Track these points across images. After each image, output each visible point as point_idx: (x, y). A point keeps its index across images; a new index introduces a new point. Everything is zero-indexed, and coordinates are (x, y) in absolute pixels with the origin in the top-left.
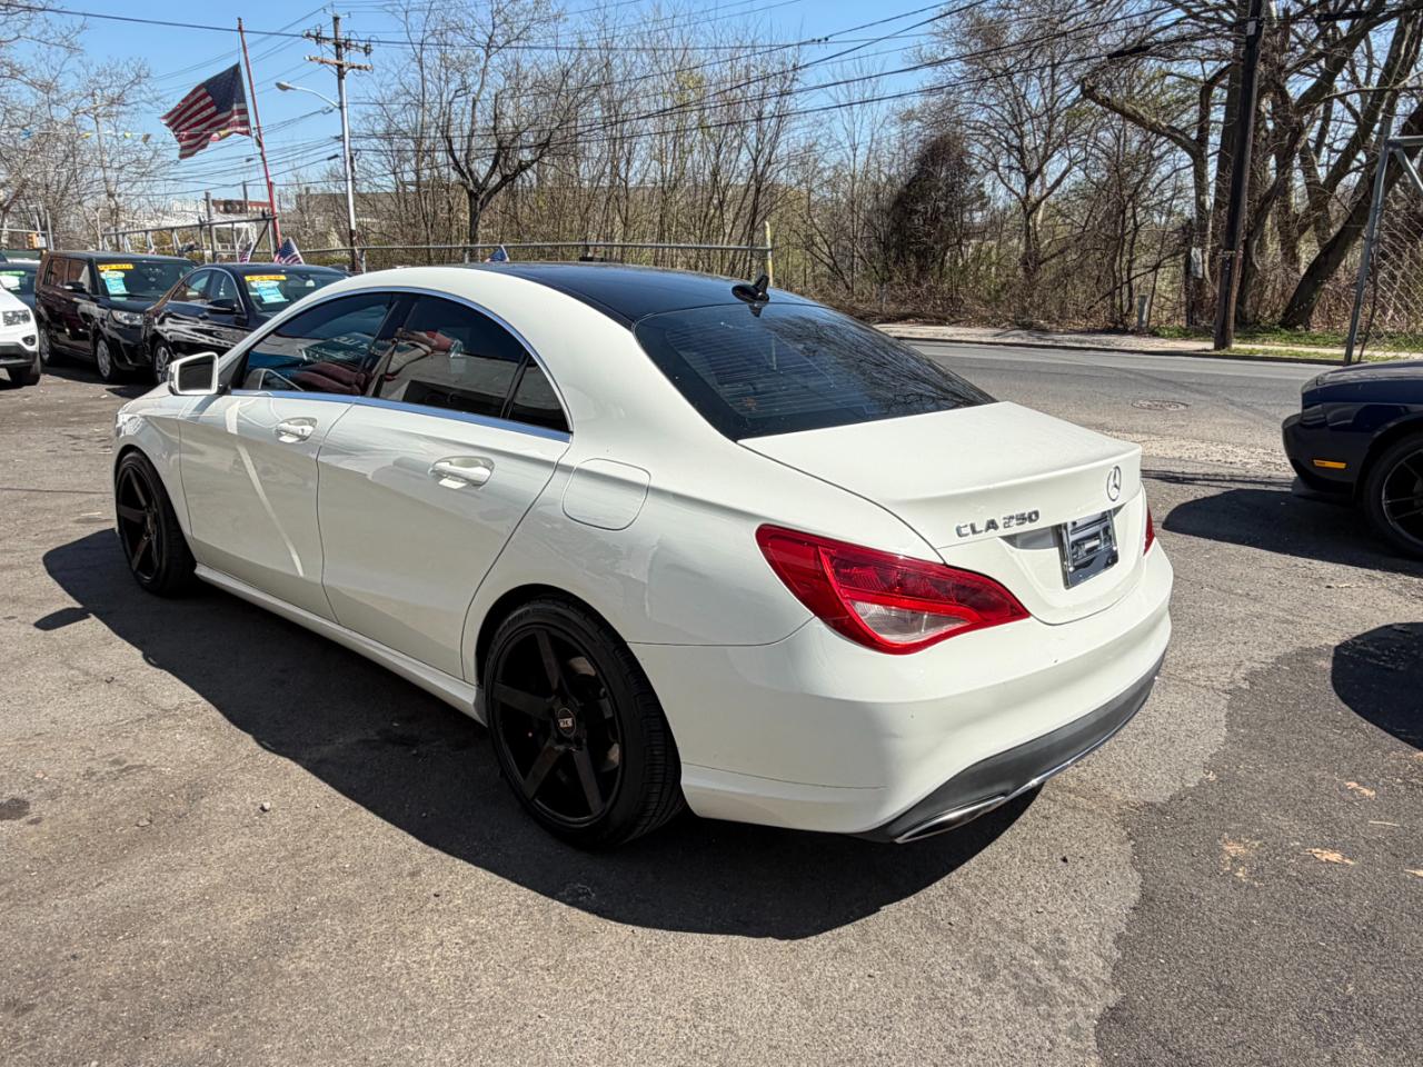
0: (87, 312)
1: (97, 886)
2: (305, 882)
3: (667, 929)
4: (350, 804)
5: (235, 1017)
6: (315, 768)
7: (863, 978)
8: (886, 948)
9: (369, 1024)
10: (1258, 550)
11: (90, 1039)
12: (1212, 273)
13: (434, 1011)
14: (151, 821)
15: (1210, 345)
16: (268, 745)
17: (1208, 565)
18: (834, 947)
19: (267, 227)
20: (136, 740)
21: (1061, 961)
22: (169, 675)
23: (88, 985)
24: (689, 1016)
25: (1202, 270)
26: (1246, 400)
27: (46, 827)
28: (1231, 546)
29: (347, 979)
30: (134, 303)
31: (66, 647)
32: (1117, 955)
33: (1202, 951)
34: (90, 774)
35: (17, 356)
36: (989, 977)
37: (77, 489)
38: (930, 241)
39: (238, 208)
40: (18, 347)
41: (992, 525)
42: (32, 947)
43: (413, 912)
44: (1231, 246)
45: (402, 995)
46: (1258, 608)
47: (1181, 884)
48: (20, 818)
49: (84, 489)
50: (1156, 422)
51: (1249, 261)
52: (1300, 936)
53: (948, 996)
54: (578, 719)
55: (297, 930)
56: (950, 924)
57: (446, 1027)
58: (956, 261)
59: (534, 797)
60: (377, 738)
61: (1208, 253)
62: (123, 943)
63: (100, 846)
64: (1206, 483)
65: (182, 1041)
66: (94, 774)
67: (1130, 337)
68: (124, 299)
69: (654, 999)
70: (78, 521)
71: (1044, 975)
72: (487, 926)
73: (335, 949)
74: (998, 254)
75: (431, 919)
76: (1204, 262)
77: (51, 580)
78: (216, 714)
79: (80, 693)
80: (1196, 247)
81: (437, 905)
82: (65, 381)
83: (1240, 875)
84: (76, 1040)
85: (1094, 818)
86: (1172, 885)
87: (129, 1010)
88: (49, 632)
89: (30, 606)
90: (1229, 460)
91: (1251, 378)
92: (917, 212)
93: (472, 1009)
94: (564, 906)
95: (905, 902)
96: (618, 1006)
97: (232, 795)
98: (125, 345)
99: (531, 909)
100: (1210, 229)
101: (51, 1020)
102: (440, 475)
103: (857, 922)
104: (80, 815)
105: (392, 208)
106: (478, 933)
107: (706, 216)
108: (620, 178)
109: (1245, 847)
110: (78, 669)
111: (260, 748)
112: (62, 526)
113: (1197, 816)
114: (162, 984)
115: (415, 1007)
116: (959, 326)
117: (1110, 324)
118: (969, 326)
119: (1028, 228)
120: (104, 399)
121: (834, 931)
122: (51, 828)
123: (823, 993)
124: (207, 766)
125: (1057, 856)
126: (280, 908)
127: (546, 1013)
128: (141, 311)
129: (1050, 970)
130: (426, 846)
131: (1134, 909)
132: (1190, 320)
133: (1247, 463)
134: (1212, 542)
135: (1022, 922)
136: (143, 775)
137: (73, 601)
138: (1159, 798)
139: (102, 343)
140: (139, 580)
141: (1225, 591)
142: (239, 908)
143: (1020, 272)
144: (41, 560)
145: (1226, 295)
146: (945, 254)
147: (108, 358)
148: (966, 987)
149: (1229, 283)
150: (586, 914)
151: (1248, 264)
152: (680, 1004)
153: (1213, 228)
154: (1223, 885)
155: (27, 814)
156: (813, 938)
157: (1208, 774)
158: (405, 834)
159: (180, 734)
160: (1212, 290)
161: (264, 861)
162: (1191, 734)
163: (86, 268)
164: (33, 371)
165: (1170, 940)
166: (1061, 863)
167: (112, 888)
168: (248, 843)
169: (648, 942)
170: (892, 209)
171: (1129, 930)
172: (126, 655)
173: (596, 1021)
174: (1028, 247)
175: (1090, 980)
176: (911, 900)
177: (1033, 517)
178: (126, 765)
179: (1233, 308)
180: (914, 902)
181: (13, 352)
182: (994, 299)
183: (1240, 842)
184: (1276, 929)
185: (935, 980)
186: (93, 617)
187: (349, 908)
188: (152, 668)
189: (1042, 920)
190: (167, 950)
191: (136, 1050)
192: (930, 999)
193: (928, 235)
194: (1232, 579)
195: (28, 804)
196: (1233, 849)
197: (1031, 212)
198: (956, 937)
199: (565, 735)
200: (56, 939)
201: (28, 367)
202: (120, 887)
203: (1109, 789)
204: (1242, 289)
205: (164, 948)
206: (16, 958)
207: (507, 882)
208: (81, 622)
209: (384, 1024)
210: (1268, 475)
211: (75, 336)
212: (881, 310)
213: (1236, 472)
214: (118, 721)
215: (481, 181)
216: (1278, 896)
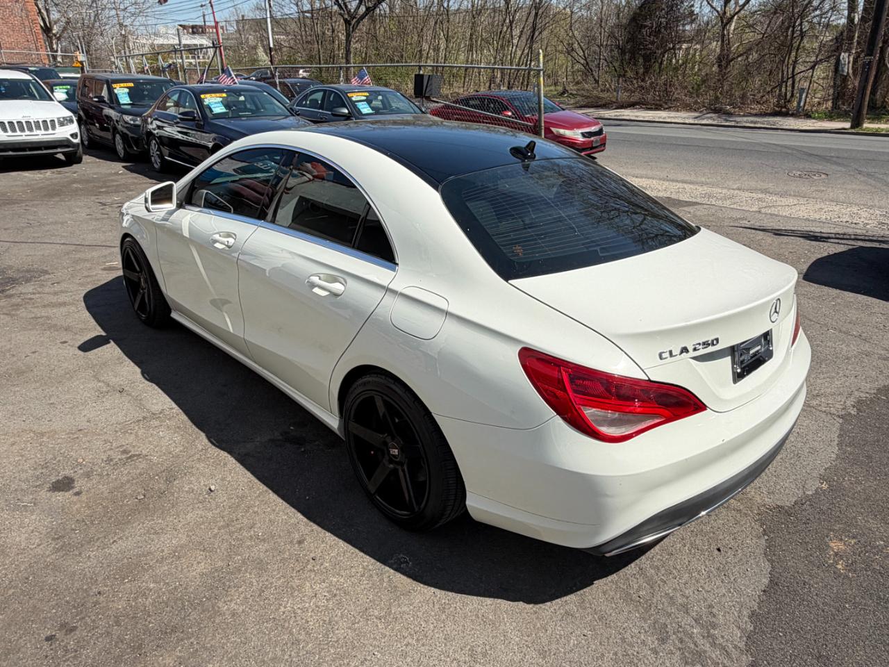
0: (107, 114)
1: (113, 543)
2: (234, 545)
3: (456, 592)
4: (263, 487)
5: (192, 643)
6: (242, 460)
7: (579, 636)
8: (596, 614)
9: (271, 653)
10: (870, 299)
11: (108, 653)
12: (855, 70)
13: (310, 645)
14: (145, 496)
15: (847, 125)
16: (215, 442)
17: (834, 311)
18: (562, 611)
19: (215, 52)
20: (137, 436)
21: (712, 631)
22: (156, 387)
23: (107, 614)
24: (467, 659)
25: (847, 69)
26: (870, 170)
27: (84, 497)
28: (852, 294)
29: (258, 618)
30: (136, 109)
31: (96, 365)
32: (750, 627)
33: (809, 628)
34: (110, 460)
35: (68, 146)
36: (663, 641)
37: (104, 244)
38: (653, 47)
39: (200, 30)
40: (68, 140)
41: (685, 350)
42: (76, 585)
43: (299, 571)
44: (870, 52)
45: (291, 633)
46: (867, 347)
47: (798, 572)
48: (69, 490)
49: (108, 244)
50: (804, 188)
51: (882, 61)
52: (879, 619)
53: (635, 654)
54: (402, 450)
55: (229, 580)
56: (639, 597)
57: (317, 658)
58: (671, 61)
59: (374, 494)
60: (281, 438)
61: (852, 56)
62: (127, 584)
63: (115, 512)
64: (837, 241)
65: (161, 658)
66: (111, 460)
67: (791, 118)
68: (129, 107)
69: (446, 645)
70: (104, 269)
71: (700, 641)
72: (344, 583)
73: (251, 596)
74: (701, 55)
75: (310, 577)
76: (849, 62)
77: (88, 314)
78: (184, 417)
79: (104, 400)
80: (845, 52)
81: (313, 566)
82: (98, 160)
83: (839, 567)
84: (100, 652)
85: (741, 516)
86: (791, 573)
87: (130, 634)
88: (87, 353)
89: (76, 334)
90: (855, 221)
91: (876, 153)
92: (645, 26)
93: (333, 646)
94: (392, 571)
95: (610, 578)
96: (422, 649)
97: (192, 479)
98: (132, 137)
99: (371, 572)
100: (856, 39)
101: (85, 638)
102: (313, 285)
103: (578, 593)
104: (104, 489)
105: (296, 30)
106: (338, 589)
107: (501, 32)
108: (444, 7)
109: (845, 544)
110: (103, 381)
111: (210, 444)
112: (94, 273)
113: (811, 517)
114: (149, 616)
115: (298, 641)
116: (670, 111)
117: (777, 109)
118: (678, 111)
119: (723, 36)
120: (121, 174)
121: (562, 599)
122: (87, 499)
123: (554, 646)
124: (178, 456)
125: (714, 547)
126: (220, 564)
127: (378, 651)
128: (139, 115)
129: (704, 637)
130: (308, 521)
131: (764, 591)
132: (835, 106)
133: (867, 224)
134: (838, 291)
135: (687, 598)
136: (140, 462)
137: (101, 330)
138: (788, 502)
139: (117, 135)
140: (139, 317)
141: (844, 333)
142: (195, 562)
143: (715, 68)
144: (82, 299)
145: (863, 89)
146: (664, 56)
147: (122, 146)
148: (647, 648)
149: (867, 80)
150: (405, 578)
151: (881, 65)
152: (462, 650)
153: (858, 37)
154: (827, 574)
155: (73, 488)
156: (548, 604)
157: (822, 484)
158: (296, 511)
159: (162, 432)
160: (854, 83)
161: (211, 529)
162: (813, 451)
163: (105, 86)
164: (78, 154)
165: (787, 617)
166: (716, 552)
167: (122, 545)
168: (201, 515)
169: (443, 601)
170: (628, 25)
171: (760, 608)
172: (130, 371)
173: (409, 659)
174: (722, 50)
175: (731, 646)
176: (614, 577)
177: (715, 342)
178: (130, 454)
179: (867, 99)
180: (617, 578)
181: (65, 143)
182: (696, 91)
183: (841, 540)
184: (862, 612)
185: (627, 640)
186: (112, 343)
187: (261, 566)
188: (147, 382)
189: (701, 597)
190: (153, 591)
191: (134, 663)
192: (623, 655)
193: (653, 43)
194: (850, 323)
195: (74, 481)
196: (836, 546)
197: (727, 24)
198: (643, 607)
199: (394, 459)
200: (89, 580)
201: (75, 153)
202: (126, 544)
203: (753, 493)
204: (875, 82)
205: (151, 590)
206: (67, 592)
207: (357, 551)
208: (105, 347)
209: (279, 653)
210: (882, 234)
211: (103, 129)
212: (617, 100)
213: (859, 232)
214: (126, 421)
215: (352, 11)
216: (864, 585)
